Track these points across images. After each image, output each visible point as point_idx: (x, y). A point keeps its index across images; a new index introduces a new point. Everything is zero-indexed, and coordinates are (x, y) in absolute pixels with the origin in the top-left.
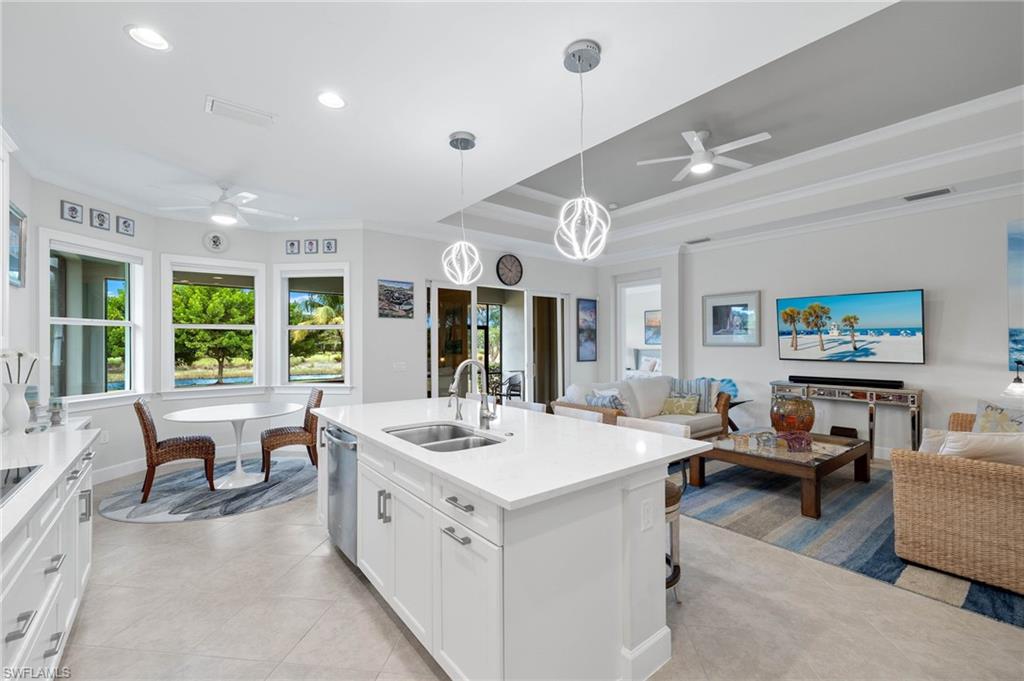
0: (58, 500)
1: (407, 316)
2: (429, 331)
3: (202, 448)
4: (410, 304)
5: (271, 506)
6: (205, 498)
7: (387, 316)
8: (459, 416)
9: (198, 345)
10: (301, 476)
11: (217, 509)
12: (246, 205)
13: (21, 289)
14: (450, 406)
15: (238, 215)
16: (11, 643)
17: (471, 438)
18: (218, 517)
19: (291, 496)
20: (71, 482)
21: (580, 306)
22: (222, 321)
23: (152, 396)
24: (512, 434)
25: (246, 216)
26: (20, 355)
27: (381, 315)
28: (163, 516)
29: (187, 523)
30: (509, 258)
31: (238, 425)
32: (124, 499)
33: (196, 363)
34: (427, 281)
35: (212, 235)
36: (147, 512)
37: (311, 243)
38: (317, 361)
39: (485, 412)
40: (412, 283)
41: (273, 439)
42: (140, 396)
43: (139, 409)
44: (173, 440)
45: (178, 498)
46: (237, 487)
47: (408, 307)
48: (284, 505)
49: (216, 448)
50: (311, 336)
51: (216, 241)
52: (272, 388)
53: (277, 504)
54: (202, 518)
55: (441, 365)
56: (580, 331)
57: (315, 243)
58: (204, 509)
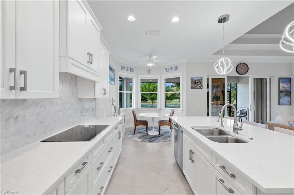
0: (112, 134)
1: (200, 88)
2: (208, 93)
3: (145, 123)
4: (201, 84)
5: (160, 142)
6: (146, 136)
7: (193, 88)
8: (222, 126)
9: (148, 97)
10: (168, 135)
11: (148, 140)
12: (155, 60)
13: (115, 85)
14: (218, 121)
15: (153, 63)
16: (98, 170)
17: (229, 137)
18: (148, 142)
19: (165, 140)
20: (116, 129)
21: (281, 81)
22: (152, 91)
23: (136, 109)
24: (252, 139)
25: (155, 63)
26: (113, 99)
27: (191, 88)
28: (137, 139)
29: (141, 142)
30: (242, 64)
31: (153, 118)
32: (130, 133)
33: (148, 101)
34: (207, 76)
35: (148, 69)
36: (134, 137)
37: (171, 68)
38: (175, 102)
39: (236, 126)
40: (202, 77)
41: (162, 123)
42: (133, 109)
43: (133, 112)
44: (140, 120)
45: (140, 135)
46: (153, 135)
47: (200, 85)
48: (163, 143)
49: (148, 123)
50: (173, 95)
51: (149, 71)
52: (162, 109)
53: (162, 142)
54: (144, 142)
55: (212, 104)
56: (280, 92)
57: (172, 68)
58: (145, 139)
